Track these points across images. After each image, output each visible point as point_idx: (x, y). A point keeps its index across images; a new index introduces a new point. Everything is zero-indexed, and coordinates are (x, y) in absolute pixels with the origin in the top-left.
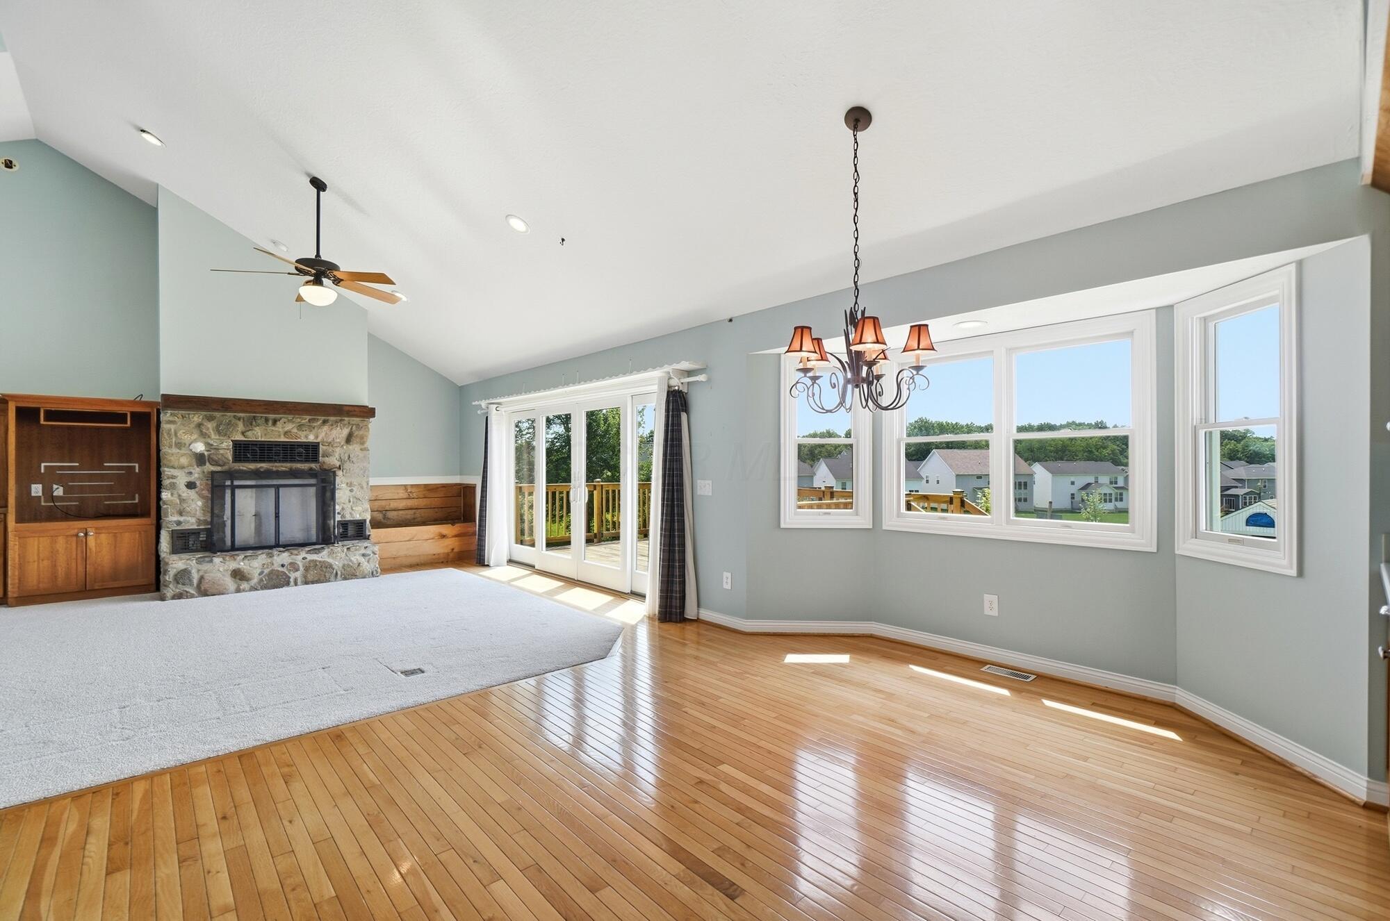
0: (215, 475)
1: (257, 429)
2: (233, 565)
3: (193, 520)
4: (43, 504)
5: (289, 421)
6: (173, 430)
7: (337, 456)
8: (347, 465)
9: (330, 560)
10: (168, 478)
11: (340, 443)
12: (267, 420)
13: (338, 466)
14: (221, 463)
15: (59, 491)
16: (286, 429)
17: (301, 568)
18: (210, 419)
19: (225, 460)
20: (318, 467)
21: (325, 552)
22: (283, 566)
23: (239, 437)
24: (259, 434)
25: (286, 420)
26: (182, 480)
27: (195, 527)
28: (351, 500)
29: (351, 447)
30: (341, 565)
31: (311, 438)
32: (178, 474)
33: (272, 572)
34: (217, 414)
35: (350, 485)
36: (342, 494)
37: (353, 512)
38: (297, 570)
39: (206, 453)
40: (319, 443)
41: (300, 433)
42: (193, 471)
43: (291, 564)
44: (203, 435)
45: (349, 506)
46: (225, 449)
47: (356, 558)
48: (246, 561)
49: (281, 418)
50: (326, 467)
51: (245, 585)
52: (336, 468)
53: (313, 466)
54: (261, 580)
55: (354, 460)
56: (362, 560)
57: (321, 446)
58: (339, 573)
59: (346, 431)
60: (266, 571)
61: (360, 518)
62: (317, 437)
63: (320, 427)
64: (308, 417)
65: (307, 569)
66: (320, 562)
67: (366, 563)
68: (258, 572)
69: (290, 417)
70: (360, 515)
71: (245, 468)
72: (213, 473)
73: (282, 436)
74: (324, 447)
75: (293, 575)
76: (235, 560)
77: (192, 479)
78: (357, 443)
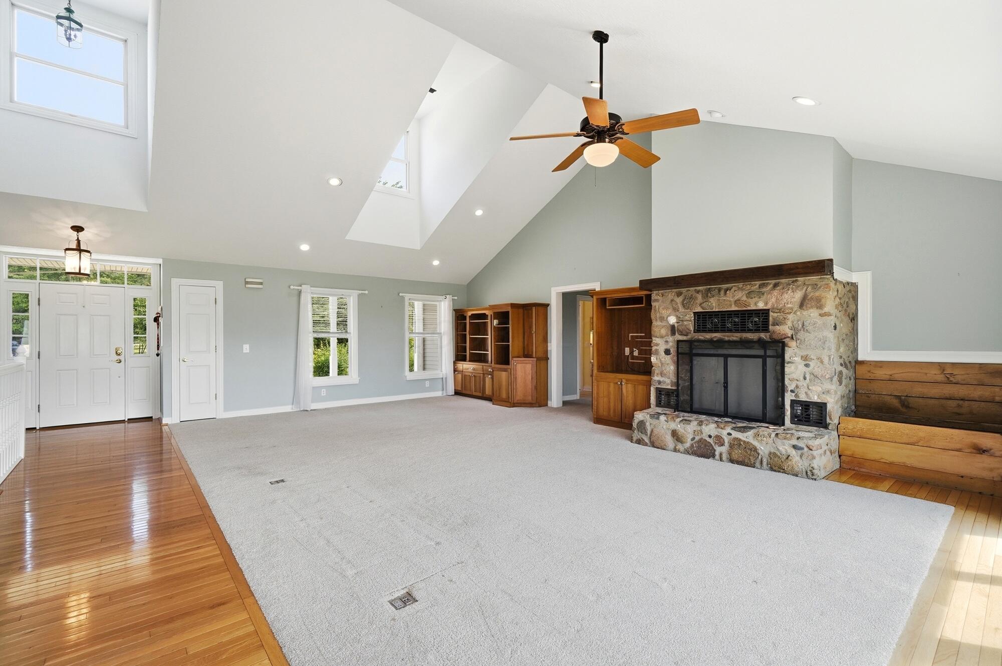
0: (680, 344)
1: (712, 300)
2: (673, 425)
3: (668, 381)
4: (630, 361)
5: (739, 289)
6: (657, 307)
7: (789, 323)
8: (801, 335)
9: (755, 443)
10: (655, 345)
11: (792, 309)
12: (720, 290)
13: (790, 335)
14: (684, 333)
15: (636, 353)
16: (736, 298)
17: (726, 444)
18: (679, 294)
19: (688, 331)
20: (768, 337)
21: (751, 433)
22: (710, 436)
23: (699, 309)
24: (714, 304)
25: (736, 289)
26: (662, 348)
27: (669, 387)
28: (808, 376)
29: (805, 313)
30: (767, 452)
31: (761, 305)
32: (659, 342)
33: (701, 440)
34: (684, 290)
35: (805, 358)
36: (794, 371)
37: (809, 392)
38: (722, 445)
39: (676, 325)
40: (769, 310)
41: (750, 300)
42: (668, 340)
43: (717, 436)
44: (675, 310)
45: (805, 385)
46: (688, 320)
47: (784, 447)
48: (682, 424)
49: (732, 288)
50: (775, 337)
51: (680, 447)
52: (789, 337)
53: (763, 335)
54: (692, 445)
55: (810, 328)
56: (793, 452)
57: (771, 314)
58: (765, 461)
59: (799, 295)
60: (697, 438)
61: (819, 401)
62: (766, 304)
63: (770, 293)
64: (758, 283)
65: (731, 446)
66: (744, 442)
67: (798, 458)
68: (691, 438)
69: (741, 285)
70: (818, 396)
71: (702, 338)
72: (678, 342)
73: (733, 306)
74: (776, 315)
75: (718, 450)
76: (675, 421)
77: (668, 347)
78: (812, 307)
